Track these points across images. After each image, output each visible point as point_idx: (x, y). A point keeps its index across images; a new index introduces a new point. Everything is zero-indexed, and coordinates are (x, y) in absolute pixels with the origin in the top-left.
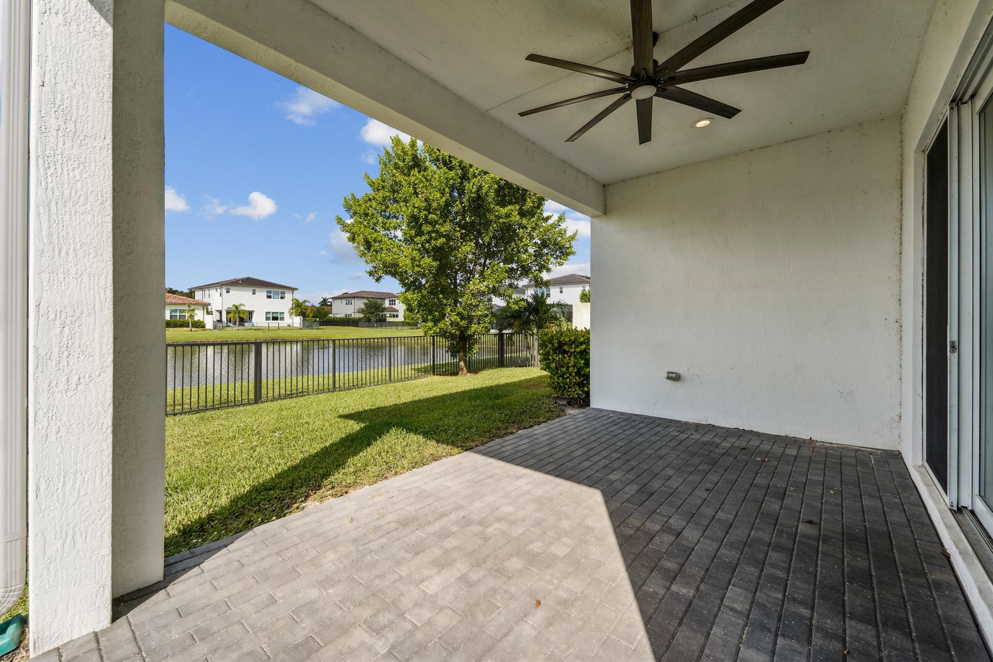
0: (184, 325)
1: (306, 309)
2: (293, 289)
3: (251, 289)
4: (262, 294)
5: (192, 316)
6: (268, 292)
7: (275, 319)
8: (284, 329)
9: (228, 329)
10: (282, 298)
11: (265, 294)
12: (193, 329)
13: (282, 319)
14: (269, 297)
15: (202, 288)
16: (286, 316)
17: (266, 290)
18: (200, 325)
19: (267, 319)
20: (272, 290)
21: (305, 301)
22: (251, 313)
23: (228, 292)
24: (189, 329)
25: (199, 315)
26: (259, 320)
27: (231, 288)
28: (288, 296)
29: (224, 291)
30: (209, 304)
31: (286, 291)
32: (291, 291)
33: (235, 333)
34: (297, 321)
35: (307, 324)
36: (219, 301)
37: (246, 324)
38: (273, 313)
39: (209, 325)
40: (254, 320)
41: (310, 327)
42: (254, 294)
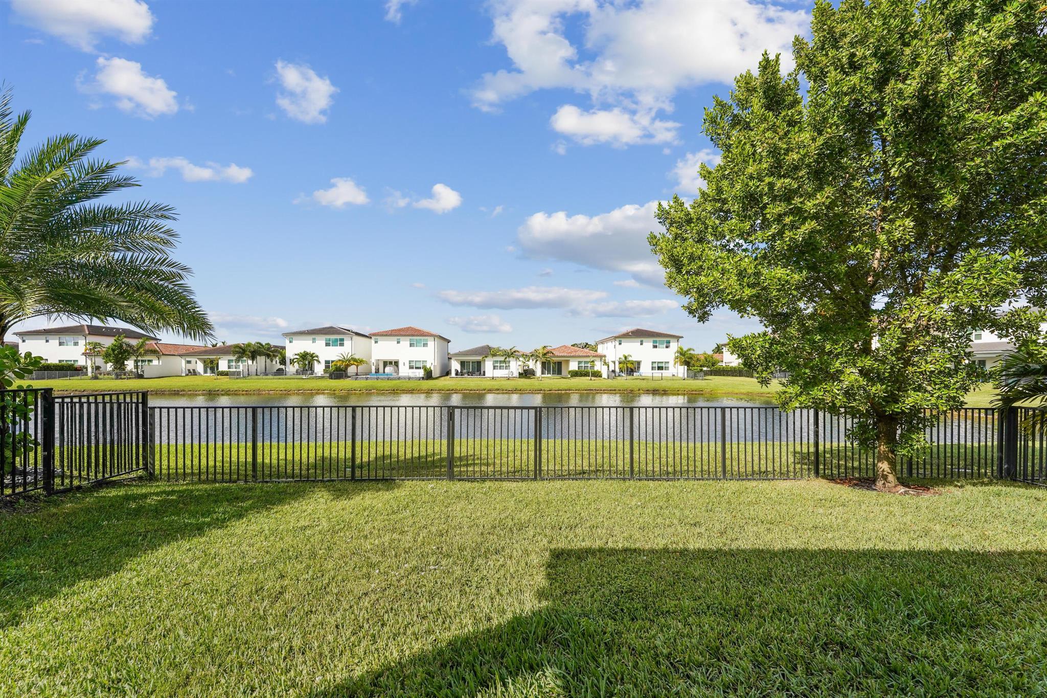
0: (586, 374)
1: (691, 358)
2: (678, 338)
3: (639, 340)
4: (648, 344)
5: (593, 367)
6: (654, 342)
7: (660, 368)
8: (667, 379)
9: (619, 378)
10: (667, 347)
11: (651, 344)
12: (593, 378)
13: (667, 368)
14: (655, 347)
15: (602, 342)
16: (671, 365)
17: (652, 339)
18: (597, 375)
19: (653, 368)
20: (658, 339)
21: (690, 350)
22: (639, 363)
23: (620, 344)
24: (589, 378)
25: (598, 366)
26: (645, 370)
27: (623, 340)
28: (674, 346)
29: (617, 343)
30: (605, 356)
31: (671, 340)
32: (676, 340)
33: (624, 381)
34: (681, 371)
35: (692, 374)
36: (613, 352)
37: (635, 374)
38: (658, 363)
39: (605, 375)
40: (642, 370)
41: (695, 377)
42: (642, 344)
